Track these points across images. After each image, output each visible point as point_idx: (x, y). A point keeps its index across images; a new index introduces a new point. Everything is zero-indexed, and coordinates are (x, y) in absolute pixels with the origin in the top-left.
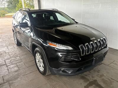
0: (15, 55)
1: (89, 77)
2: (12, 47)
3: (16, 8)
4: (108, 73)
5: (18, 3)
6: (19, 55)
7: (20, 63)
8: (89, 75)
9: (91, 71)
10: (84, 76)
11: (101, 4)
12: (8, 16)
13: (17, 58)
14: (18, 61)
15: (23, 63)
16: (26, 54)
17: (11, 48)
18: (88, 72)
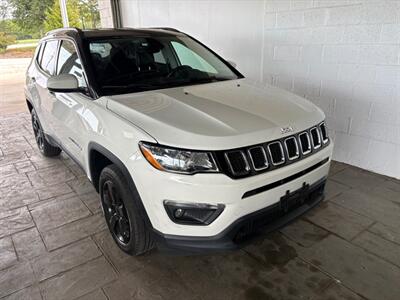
0: (14, 200)
1: (279, 289)
2: (9, 168)
3: (45, 22)
4: (349, 271)
5: (51, 6)
6: (27, 202)
7: (25, 235)
8: (278, 280)
9: (286, 267)
10: (260, 286)
11: (327, 11)
12: (16, 50)
13: (18, 211)
14: (19, 226)
15: (37, 234)
16: (55, 197)
17: (6, 173)
18: (276, 269)
